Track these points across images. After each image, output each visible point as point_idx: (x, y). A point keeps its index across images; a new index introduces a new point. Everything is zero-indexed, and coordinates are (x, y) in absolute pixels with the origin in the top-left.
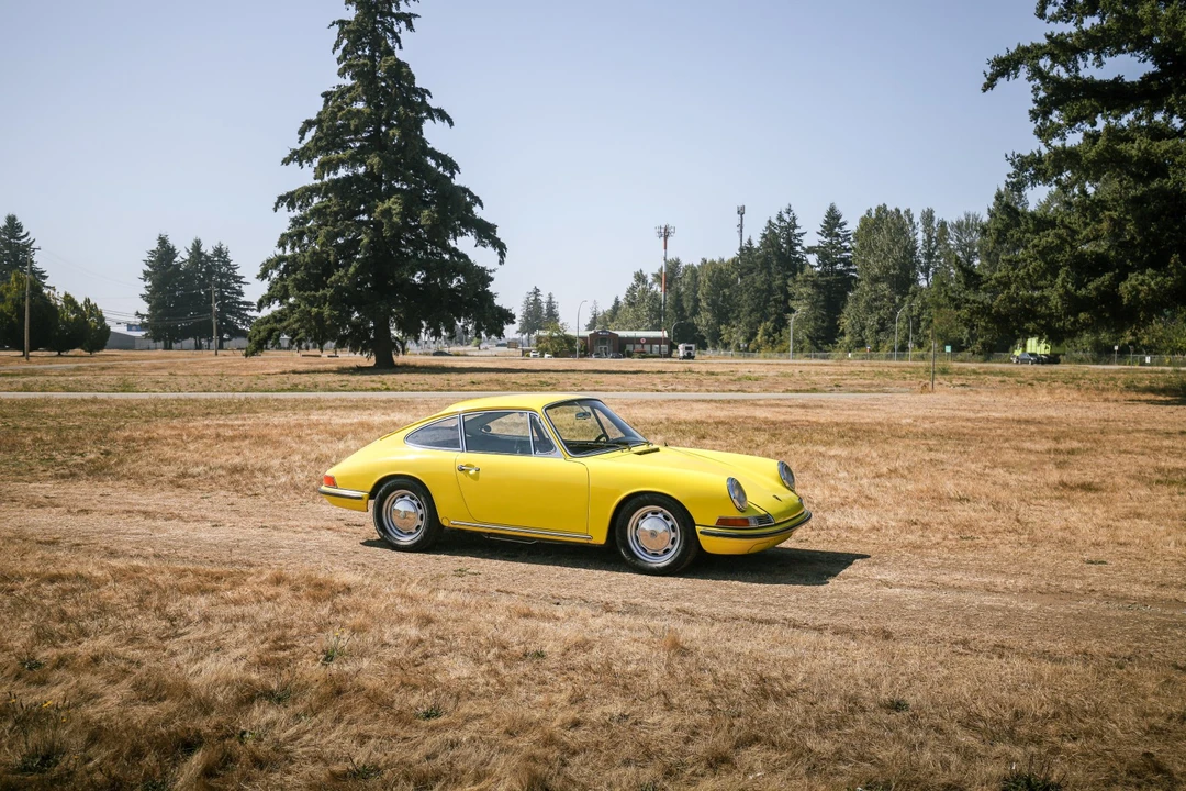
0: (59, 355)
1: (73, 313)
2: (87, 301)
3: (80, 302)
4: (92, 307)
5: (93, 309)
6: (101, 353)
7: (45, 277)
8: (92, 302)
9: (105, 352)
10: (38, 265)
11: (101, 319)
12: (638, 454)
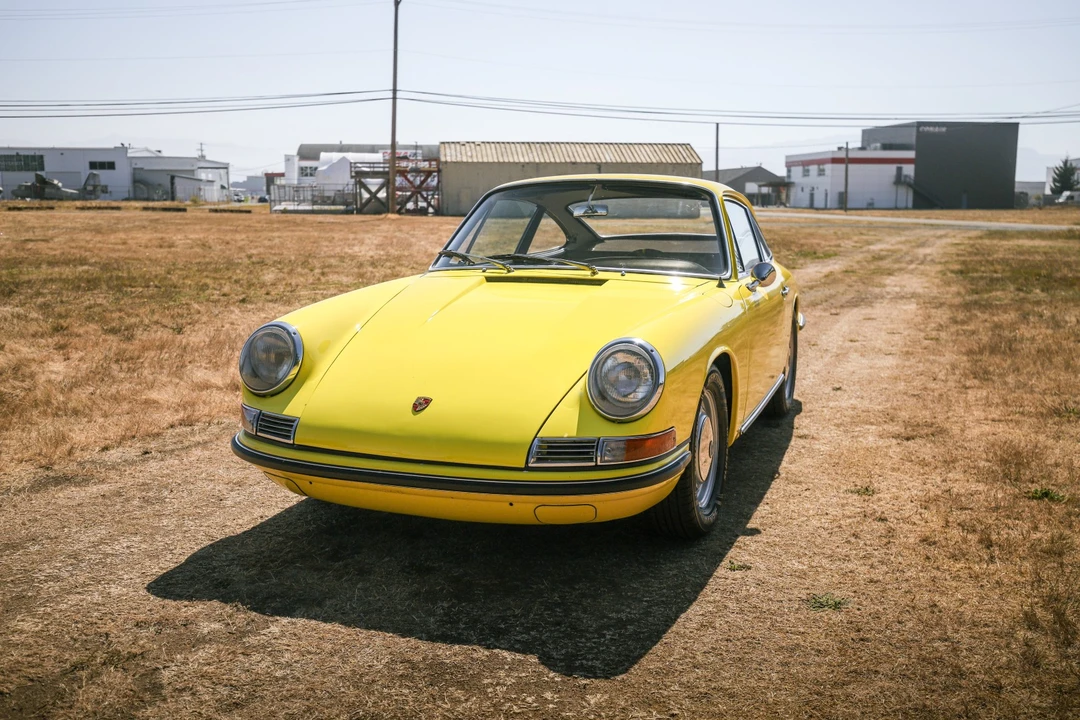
12: (489, 279)
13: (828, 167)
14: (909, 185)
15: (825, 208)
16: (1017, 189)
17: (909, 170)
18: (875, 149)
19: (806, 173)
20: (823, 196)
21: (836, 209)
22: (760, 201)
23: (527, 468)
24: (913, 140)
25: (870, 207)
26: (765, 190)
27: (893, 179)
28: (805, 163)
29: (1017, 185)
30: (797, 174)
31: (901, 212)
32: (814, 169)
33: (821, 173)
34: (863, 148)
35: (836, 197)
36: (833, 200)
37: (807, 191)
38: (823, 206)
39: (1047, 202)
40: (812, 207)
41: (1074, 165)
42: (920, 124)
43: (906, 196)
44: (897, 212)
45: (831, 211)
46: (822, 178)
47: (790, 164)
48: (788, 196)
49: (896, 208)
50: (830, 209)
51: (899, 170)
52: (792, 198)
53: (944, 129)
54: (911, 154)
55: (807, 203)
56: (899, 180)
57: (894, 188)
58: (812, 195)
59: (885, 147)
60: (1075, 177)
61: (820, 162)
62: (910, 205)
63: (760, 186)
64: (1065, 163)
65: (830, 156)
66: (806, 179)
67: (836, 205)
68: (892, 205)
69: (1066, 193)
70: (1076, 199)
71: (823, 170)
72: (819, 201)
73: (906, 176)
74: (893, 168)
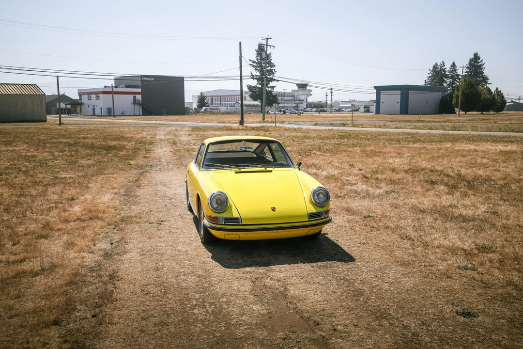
0: (482, 114)
1: (488, 94)
2: (497, 89)
3: (493, 90)
4: (499, 92)
5: (498, 92)
6: (501, 112)
7: (488, 79)
8: (499, 90)
9: (504, 112)
10: (485, 74)
11: (502, 97)
12: (236, 173)
13: (101, 96)
14: (140, 104)
15: (101, 116)
16: (186, 106)
17: (139, 97)
18: (122, 87)
19: (90, 99)
20: (100, 110)
21: (106, 116)
22: (66, 112)
23: (309, 221)
24: (139, 83)
25: (123, 115)
26: (69, 106)
27: (132, 102)
28: (89, 93)
29: (185, 104)
30: (85, 98)
31: (137, 117)
32: (93, 96)
33: (98, 98)
34: (116, 87)
35: (106, 110)
36: (105, 112)
37: (91, 107)
38: (100, 115)
39: (197, 112)
40: (94, 115)
41: (205, 95)
42: (142, 76)
43: (139, 109)
44: (135, 117)
45: (104, 117)
46: (98, 101)
47: (80, 94)
48: (81, 110)
49: (135, 115)
50: (104, 116)
51: (135, 97)
52: (83, 111)
53: (153, 79)
54: (139, 90)
55: (92, 113)
56: (135, 102)
57: (133, 106)
58: (94, 109)
59: (127, 87)
60: (206, 101)
61: (97, 93)
62: (141, 114)
63: (66, 105)
64: (201, 94)
65: (102, 90)
66: (90, 101)
67: (107, 115)
68: (133, 114)
69: (204, 108)
70: (209, 110)
71: (99, 97)
72: (98, 112)
73: (138, 100)
74: (132, 96)
